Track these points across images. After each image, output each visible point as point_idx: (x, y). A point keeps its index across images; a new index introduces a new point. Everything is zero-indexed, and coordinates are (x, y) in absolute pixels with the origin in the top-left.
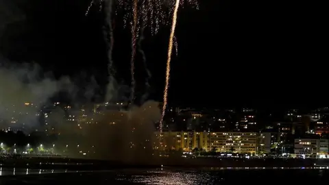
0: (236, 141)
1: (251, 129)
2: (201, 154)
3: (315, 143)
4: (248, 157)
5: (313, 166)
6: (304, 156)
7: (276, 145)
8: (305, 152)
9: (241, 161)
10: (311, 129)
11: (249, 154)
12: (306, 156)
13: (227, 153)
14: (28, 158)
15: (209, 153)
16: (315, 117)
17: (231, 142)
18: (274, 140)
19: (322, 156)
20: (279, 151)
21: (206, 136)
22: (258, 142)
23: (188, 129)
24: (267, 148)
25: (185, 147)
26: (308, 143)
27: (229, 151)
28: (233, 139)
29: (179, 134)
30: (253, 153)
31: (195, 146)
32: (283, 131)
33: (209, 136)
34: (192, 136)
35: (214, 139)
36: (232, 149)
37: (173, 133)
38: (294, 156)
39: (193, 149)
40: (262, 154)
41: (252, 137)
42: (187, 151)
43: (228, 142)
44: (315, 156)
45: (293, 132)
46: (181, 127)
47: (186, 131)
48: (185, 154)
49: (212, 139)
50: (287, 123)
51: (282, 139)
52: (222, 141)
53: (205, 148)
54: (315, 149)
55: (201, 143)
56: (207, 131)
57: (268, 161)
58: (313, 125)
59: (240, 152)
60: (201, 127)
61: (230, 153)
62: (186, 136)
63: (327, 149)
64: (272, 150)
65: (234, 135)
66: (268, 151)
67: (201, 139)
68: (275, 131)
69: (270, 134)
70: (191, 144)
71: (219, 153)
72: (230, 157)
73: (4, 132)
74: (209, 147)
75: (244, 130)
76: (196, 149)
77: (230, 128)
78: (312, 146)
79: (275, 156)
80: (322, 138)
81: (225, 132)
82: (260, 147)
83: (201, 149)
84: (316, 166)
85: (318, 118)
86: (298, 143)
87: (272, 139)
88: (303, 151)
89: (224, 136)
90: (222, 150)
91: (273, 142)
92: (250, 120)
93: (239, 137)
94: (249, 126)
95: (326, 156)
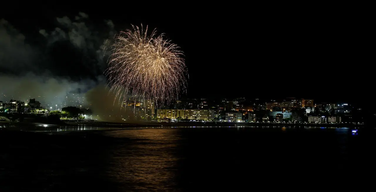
0: (198, 114)
1: (205, 108)
2: (181, 120)
3: (236, 115)
4: (203, 122)
5: (235, 126)
6: (230, 121)
7: (217, 116)
8: (231, 119)
9: (200, 123)
10: (233, 108)
11: (204, 120)
12: (231, 121)
13: (193, 120)
14: (98, 122)
15: (185, 120)
16: (236, 103)
17: (195, 114)
18: (216, 113)
19: (239, 121)
20: (218, 119)
21: (183, 112)
22: (208, 114)
23: (174, 108)
24: (213, 117)
25: (173, 117)
26: (232, 115)
27: (194, 119)
28: (196, 113)
29: (170, 111)
30: (206, 120)
31: (178, 116)
32: (220, 109)
33: (184, 112)
34: (176, 111)
35: (187, 113)
36: (196, 118)
37: (167, 110)
38: (225, 121)
39: (177, 117)
40: (210, 120)
41: (206, 112)
42: (173, 119)
43: (194, 114)
44: (235, 121)
45: (225, 109)
46: (171, 107)
47: (174, 109)
48: (173, 120)
49: (185, 113)
50: (222, 105)
51: (220, 113)
52: (191, 114)
53: (183, 117)
54: (235, 118)
55: (181, 115)
56: (184, 109)
57: (213, 124)
58: (235, 106)
59: (199, 119)
60: (181, 107)
61: (195, 120)
62: (173, 112)
63: (241, 118)
64: (215, 118)
65: (197, 111)
66: (213, 119)
67: (181, 113)
68: (216, 109)
69: (214, 110)
70: (176, 115)
71: (189, 120)
72: (195, 122)
73: (86, 109)
74: (184, 117)
75: (201, 109)
76: (178, 118)
77: (195, 108)
78: (234, 116)
79: (216, 121)
80: (239, 113)
81: (192, 109)
82: (209, 117)
83: (181, 118)
84: (236, 126)
85: (237, 103)
86: (227, 115)
87: (215, 113)
88: (230, 118)
89: (192, 111)
90: (191, 118)
91: (216, 114)
92: (204, 104)
93: (199, 112)
94: (204, 106)
95: (241, 121)
